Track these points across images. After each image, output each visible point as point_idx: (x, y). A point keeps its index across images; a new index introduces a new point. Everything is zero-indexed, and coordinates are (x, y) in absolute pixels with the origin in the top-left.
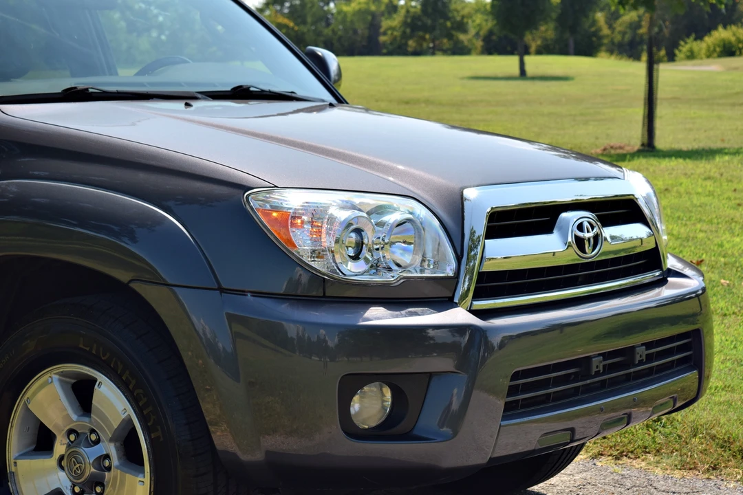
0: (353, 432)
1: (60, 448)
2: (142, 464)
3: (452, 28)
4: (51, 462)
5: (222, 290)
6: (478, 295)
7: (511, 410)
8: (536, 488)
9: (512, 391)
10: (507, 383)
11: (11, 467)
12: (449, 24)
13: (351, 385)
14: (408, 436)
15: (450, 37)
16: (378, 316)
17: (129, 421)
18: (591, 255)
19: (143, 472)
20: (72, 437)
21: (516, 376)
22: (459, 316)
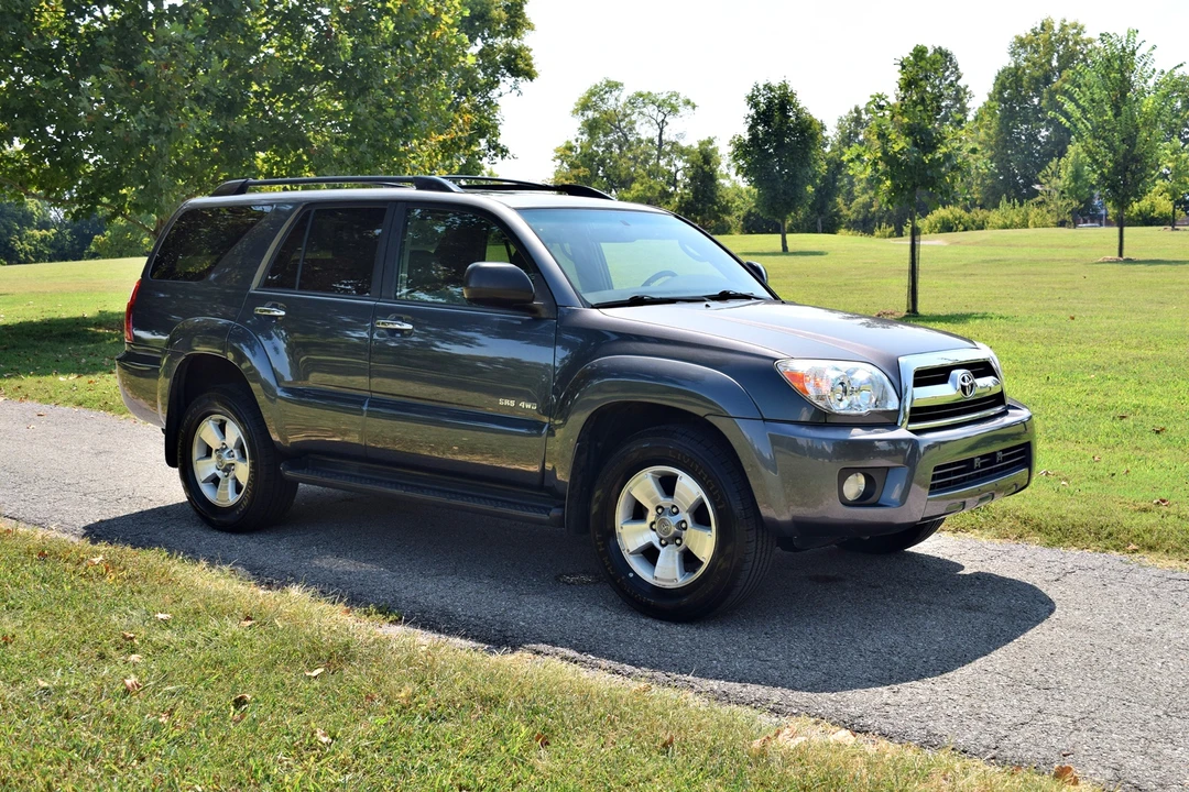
0: (846, 503)
1: (651, 517)
2: (710, 524)
3: (719, 211)
4: (646, 525)
5: (764, 420)
6: (912, 421)
7: (934, 489)
8: (910, 549)
9: (934, 478)
10: (932, 473)
11: (618, 530)
12: (716, 207)
13: (844, 474)
14: (876, 505)
15: (717, 218)
16: (858, 434)
17: (702, 499)
18: (970, 396)
19: (711, 529)
20: (660, 511)
21: (936, 469)
22: (902, 433)
